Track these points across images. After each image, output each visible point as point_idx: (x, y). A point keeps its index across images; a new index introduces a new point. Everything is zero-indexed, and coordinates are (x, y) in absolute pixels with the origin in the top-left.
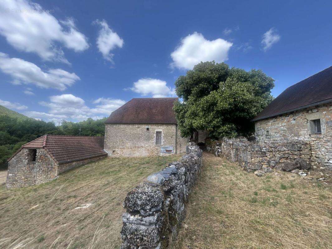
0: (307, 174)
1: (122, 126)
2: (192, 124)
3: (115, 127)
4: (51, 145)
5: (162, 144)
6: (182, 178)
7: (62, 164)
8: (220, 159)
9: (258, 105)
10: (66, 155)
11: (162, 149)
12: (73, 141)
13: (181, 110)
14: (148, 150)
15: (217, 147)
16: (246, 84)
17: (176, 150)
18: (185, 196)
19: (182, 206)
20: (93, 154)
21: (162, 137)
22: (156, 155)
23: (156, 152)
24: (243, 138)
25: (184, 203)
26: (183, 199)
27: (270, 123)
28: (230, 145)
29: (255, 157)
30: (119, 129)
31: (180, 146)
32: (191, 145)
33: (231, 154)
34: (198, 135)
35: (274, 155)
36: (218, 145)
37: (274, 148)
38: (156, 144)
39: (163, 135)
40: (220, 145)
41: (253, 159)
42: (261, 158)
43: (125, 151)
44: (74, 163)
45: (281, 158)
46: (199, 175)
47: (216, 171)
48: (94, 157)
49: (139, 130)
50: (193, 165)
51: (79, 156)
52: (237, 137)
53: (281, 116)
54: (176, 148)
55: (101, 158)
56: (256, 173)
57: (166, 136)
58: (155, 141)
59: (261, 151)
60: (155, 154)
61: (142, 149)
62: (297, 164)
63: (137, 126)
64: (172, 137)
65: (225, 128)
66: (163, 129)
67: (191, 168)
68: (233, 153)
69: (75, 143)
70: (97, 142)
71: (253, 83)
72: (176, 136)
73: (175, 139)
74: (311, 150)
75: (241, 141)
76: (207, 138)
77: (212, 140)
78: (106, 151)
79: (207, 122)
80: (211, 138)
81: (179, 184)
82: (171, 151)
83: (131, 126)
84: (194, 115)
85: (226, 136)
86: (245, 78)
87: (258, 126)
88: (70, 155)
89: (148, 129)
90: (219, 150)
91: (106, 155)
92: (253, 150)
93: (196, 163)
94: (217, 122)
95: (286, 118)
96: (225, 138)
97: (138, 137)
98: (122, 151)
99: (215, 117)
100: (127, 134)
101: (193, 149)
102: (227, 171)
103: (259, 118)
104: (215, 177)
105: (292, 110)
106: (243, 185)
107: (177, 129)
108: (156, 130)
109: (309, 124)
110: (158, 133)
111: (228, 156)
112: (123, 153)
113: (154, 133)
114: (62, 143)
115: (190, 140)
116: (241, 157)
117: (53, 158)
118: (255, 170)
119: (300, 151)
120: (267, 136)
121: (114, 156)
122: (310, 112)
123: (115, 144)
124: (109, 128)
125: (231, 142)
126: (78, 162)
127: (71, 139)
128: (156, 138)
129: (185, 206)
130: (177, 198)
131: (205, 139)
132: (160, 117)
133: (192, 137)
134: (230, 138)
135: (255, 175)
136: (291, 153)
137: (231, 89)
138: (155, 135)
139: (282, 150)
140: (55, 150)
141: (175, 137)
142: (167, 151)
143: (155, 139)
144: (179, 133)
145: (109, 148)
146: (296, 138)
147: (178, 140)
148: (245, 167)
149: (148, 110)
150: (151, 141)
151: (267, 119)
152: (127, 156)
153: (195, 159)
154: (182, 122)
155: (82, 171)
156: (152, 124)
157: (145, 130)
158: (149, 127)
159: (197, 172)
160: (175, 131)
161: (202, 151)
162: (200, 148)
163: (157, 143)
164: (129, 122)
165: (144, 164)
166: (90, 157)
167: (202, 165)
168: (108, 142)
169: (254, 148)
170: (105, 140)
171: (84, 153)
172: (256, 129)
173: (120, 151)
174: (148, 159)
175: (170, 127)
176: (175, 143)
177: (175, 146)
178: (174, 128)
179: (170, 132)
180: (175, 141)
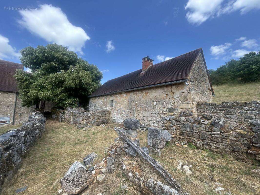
0: (105, 125)
2: (37, 95)
6: (21, 139)
8: (62, 123)
9: (93, 87)
13: (25, 81)
15: (61, 115)
16: (88, 72)
17: (14, 120)
18: (23, 153)
19: (19, 158)
24: (81, 108)
25: (21, 157)
26: (21, 154)
27: (97, 100)
28: (71, 113)
29: (84, 120)
31: (20, 116)
32: (35, 114)
33: (71, 119)
34: (45, 105)
35: (94, 118)
36: (62, 113)
37: (95, 114)
40: (64, 113)
41: (83, 121)
42: (87, 120)
45: (97, 119)
46: (40, 137)
47: (56, 132)
50: (34, 130)
52: (77, 107)
53: (101, 96)
54: (14, 118)
56: (83, 129)
59: (88, 116)
62: (102, 121)
64: (8, 107)
65: (70, 101)
67: (31, 132)
68: (72, 118)
71: (92, 73)
73: (14, 108)
74: (109, 114)
75: (78, 110)
76: (54, 108)
77: (57, 110)
79: (54, 95)
80: (57, 108)
81: (18, 143)
82: (6, 121)
84: (42, 87)
85: (70, 106)
86: (88, 68)
87: (91, 101)
90: (63, 117)
92: (83, 115)
93: (37, 128)
94: (64, 96)
95: (103, 97)
96: (69, 108)
99: (61, 92)
101: (36, 117)
102: (65, 131)
103: (92, 96)
104: (54, 136)
105: (106, 94)
106: (73, 137)
107: (18, 97)
109: (110, 101)
111: (69, 121)
115: (34, 110)
116: (76, 120)
118: (83, 128)
119: (105, 115)
120: (95, 107)
122: (111, 96)
125: (72, 111)
129: (22, 159)
130: (15, 152)
131: (51, 109)
133: (37, 107)
134: (72, 108)
135: (82, 130)
136: (102, 116)
137: (78, 73)
139: (98, 115)
141: (13, 106)
144: (20, 102)
146: (106, 108)
147: (17, 110)
148: (78, 126)
151: (95, 97)
153: (37, 125)
159: (37, 135)
160: (15, 100)
161: (45, 118)
162: (44, 116)
167: (44, 130)
169: (84, 114)
172: (90, 102)
175: (6, 95)
176: (13, 113)
177: (13, 116)
178: (13, 97)
179: (7, 101)
180: (13, 111)
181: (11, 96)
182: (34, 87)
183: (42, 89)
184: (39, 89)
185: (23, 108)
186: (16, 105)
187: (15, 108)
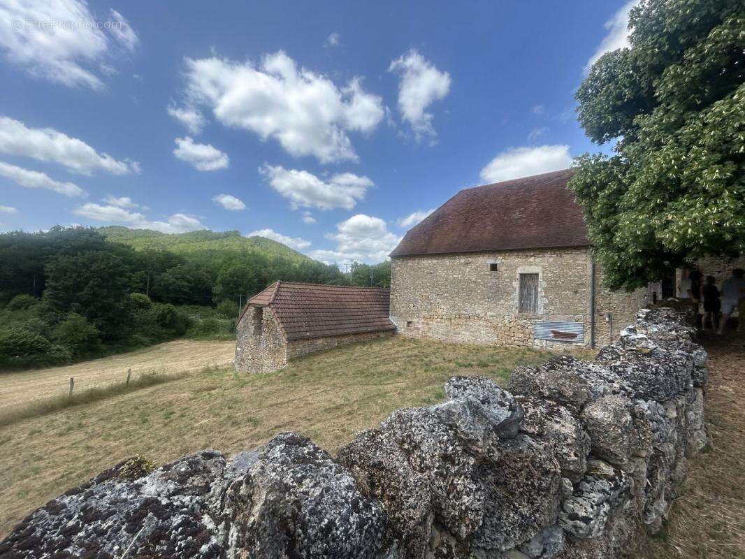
1: (426, 262)
2: (652, 234)
3: (410, 266)
4: (283, 302)
5: (541, 311)
7: (296, 340)
10: (307, 324)
11: (540, 330)
12: (327, 296)
14: (496, 327)
17: (593, 334)
20: (362, 325)
21: (539, 290)
22: (521, 343)
23: (521, 335)
30: (420, 268)
31: (611, 322)
38: (520, 312)
39: (542, 284)
43: (434, 324)
44: (320, 342)
48: (364, 333)
49: (468, 270)
51: (332, 327)
54: (593, 328)
55: (382, 335)
57: (553, 287)
58: (516, 302)
60: (516, 340)
61: (477, 325)
63: (462, 261)
64: (576, 292)
66: (543, 267)
69: (330, 300)
70: (378, 300)
72: (594, 288)
73: (591, 296)
78: (394, 320)
82: (575, 335)
83: (447, 262)
88: (315, 324)
89: (494, 267)
91: (393, 331)
97: (464, 291)
98: (428, 324)
100: (438, 281)
108: (520, 271)
110: (528, 280)
112: (430, 329)
113: (512, 279)
114: (304, 298)
117: (281, 326)
121: (409, 334)
123: (412, 305)
124: (398, 268)
126: (329, 340)
127: (323, 292)
128: (521, 295)
132: (535, 231)
138: (516, 285)
140: (288, 311)
141: (589, 290)
142: (557, 334)
143: (516, 294)
145: (400, 315)
147: (601, 302)
149: (498, 213)
150: (502, 301)
152: (437, 337)
154: (608, 231)
155: (327, 360)
156: (506, 251)
157: (487, 270)
158: (498, 262)
160: (589, 272)
163: (522, 308)
164: (443, 251)
165: (471, 365)
166: (355, 330)
168: (398, 301)
170: (391, 297)
171: (343, 322)
173: (423, 323)
174: (491, 351)
175: (568, 258)
176: (589, 311)
177: (590, 320)
178: (583, 263)
179: (571, 276)
180: (589, 304)
181: (578, 260)
182: (634, 201)
183: (670, 201)
184: (657, 205)
185: (615, 295)
186: (593, 286)
187: (593, 297)
